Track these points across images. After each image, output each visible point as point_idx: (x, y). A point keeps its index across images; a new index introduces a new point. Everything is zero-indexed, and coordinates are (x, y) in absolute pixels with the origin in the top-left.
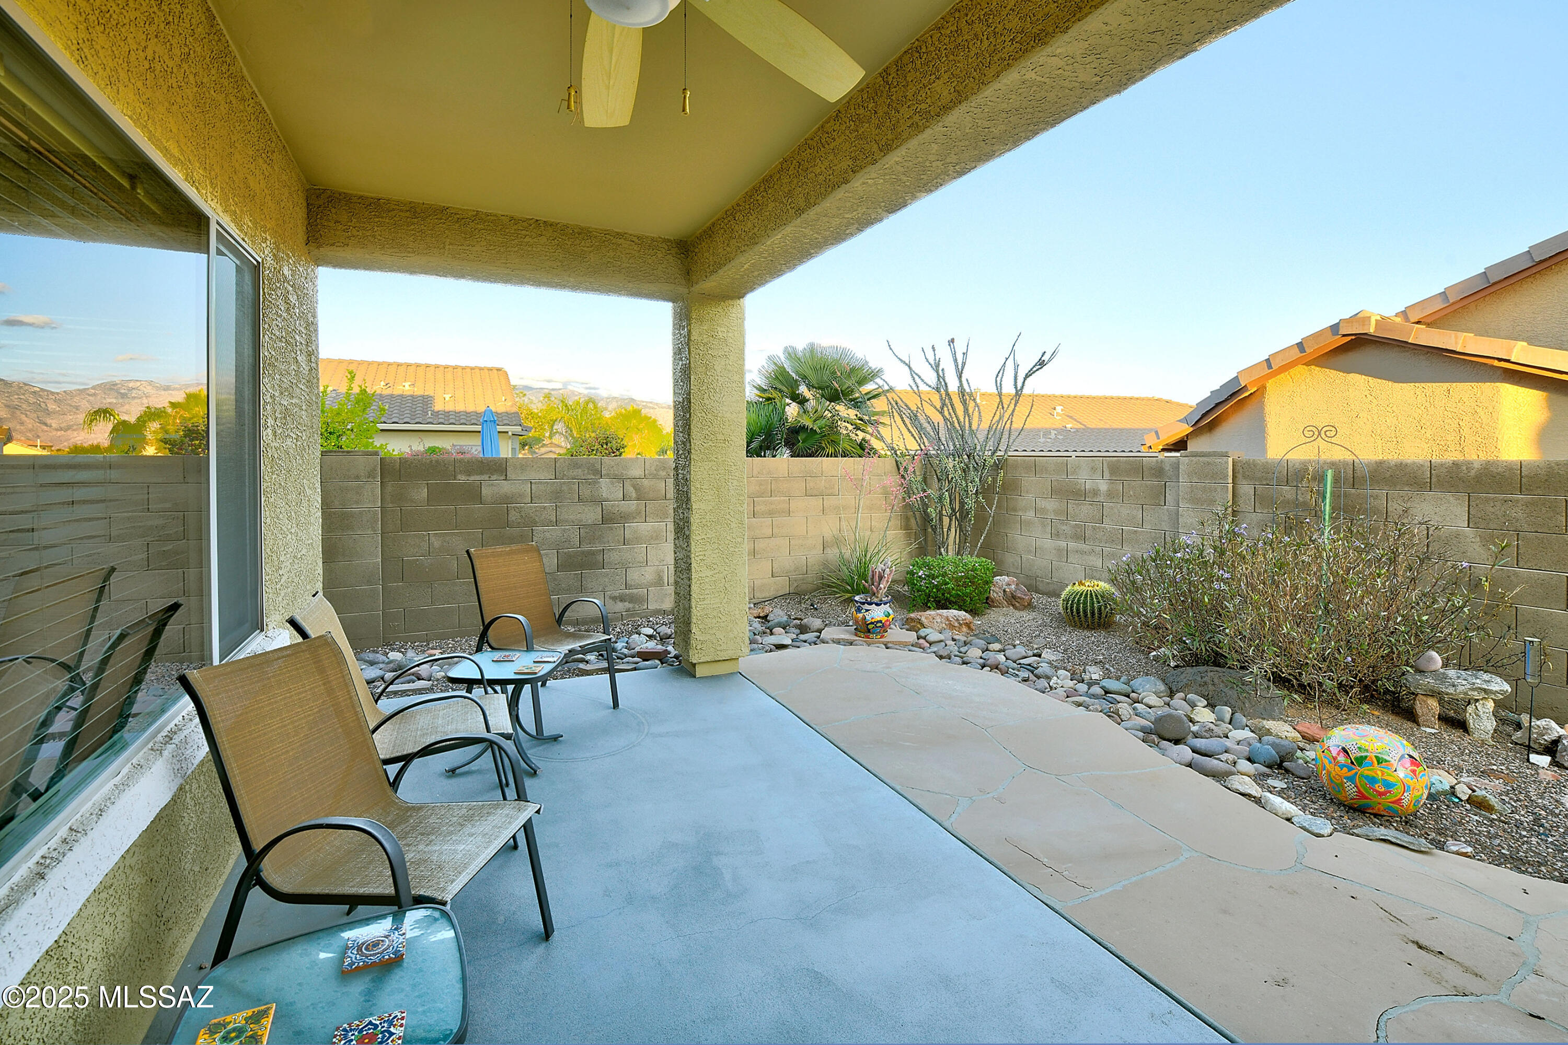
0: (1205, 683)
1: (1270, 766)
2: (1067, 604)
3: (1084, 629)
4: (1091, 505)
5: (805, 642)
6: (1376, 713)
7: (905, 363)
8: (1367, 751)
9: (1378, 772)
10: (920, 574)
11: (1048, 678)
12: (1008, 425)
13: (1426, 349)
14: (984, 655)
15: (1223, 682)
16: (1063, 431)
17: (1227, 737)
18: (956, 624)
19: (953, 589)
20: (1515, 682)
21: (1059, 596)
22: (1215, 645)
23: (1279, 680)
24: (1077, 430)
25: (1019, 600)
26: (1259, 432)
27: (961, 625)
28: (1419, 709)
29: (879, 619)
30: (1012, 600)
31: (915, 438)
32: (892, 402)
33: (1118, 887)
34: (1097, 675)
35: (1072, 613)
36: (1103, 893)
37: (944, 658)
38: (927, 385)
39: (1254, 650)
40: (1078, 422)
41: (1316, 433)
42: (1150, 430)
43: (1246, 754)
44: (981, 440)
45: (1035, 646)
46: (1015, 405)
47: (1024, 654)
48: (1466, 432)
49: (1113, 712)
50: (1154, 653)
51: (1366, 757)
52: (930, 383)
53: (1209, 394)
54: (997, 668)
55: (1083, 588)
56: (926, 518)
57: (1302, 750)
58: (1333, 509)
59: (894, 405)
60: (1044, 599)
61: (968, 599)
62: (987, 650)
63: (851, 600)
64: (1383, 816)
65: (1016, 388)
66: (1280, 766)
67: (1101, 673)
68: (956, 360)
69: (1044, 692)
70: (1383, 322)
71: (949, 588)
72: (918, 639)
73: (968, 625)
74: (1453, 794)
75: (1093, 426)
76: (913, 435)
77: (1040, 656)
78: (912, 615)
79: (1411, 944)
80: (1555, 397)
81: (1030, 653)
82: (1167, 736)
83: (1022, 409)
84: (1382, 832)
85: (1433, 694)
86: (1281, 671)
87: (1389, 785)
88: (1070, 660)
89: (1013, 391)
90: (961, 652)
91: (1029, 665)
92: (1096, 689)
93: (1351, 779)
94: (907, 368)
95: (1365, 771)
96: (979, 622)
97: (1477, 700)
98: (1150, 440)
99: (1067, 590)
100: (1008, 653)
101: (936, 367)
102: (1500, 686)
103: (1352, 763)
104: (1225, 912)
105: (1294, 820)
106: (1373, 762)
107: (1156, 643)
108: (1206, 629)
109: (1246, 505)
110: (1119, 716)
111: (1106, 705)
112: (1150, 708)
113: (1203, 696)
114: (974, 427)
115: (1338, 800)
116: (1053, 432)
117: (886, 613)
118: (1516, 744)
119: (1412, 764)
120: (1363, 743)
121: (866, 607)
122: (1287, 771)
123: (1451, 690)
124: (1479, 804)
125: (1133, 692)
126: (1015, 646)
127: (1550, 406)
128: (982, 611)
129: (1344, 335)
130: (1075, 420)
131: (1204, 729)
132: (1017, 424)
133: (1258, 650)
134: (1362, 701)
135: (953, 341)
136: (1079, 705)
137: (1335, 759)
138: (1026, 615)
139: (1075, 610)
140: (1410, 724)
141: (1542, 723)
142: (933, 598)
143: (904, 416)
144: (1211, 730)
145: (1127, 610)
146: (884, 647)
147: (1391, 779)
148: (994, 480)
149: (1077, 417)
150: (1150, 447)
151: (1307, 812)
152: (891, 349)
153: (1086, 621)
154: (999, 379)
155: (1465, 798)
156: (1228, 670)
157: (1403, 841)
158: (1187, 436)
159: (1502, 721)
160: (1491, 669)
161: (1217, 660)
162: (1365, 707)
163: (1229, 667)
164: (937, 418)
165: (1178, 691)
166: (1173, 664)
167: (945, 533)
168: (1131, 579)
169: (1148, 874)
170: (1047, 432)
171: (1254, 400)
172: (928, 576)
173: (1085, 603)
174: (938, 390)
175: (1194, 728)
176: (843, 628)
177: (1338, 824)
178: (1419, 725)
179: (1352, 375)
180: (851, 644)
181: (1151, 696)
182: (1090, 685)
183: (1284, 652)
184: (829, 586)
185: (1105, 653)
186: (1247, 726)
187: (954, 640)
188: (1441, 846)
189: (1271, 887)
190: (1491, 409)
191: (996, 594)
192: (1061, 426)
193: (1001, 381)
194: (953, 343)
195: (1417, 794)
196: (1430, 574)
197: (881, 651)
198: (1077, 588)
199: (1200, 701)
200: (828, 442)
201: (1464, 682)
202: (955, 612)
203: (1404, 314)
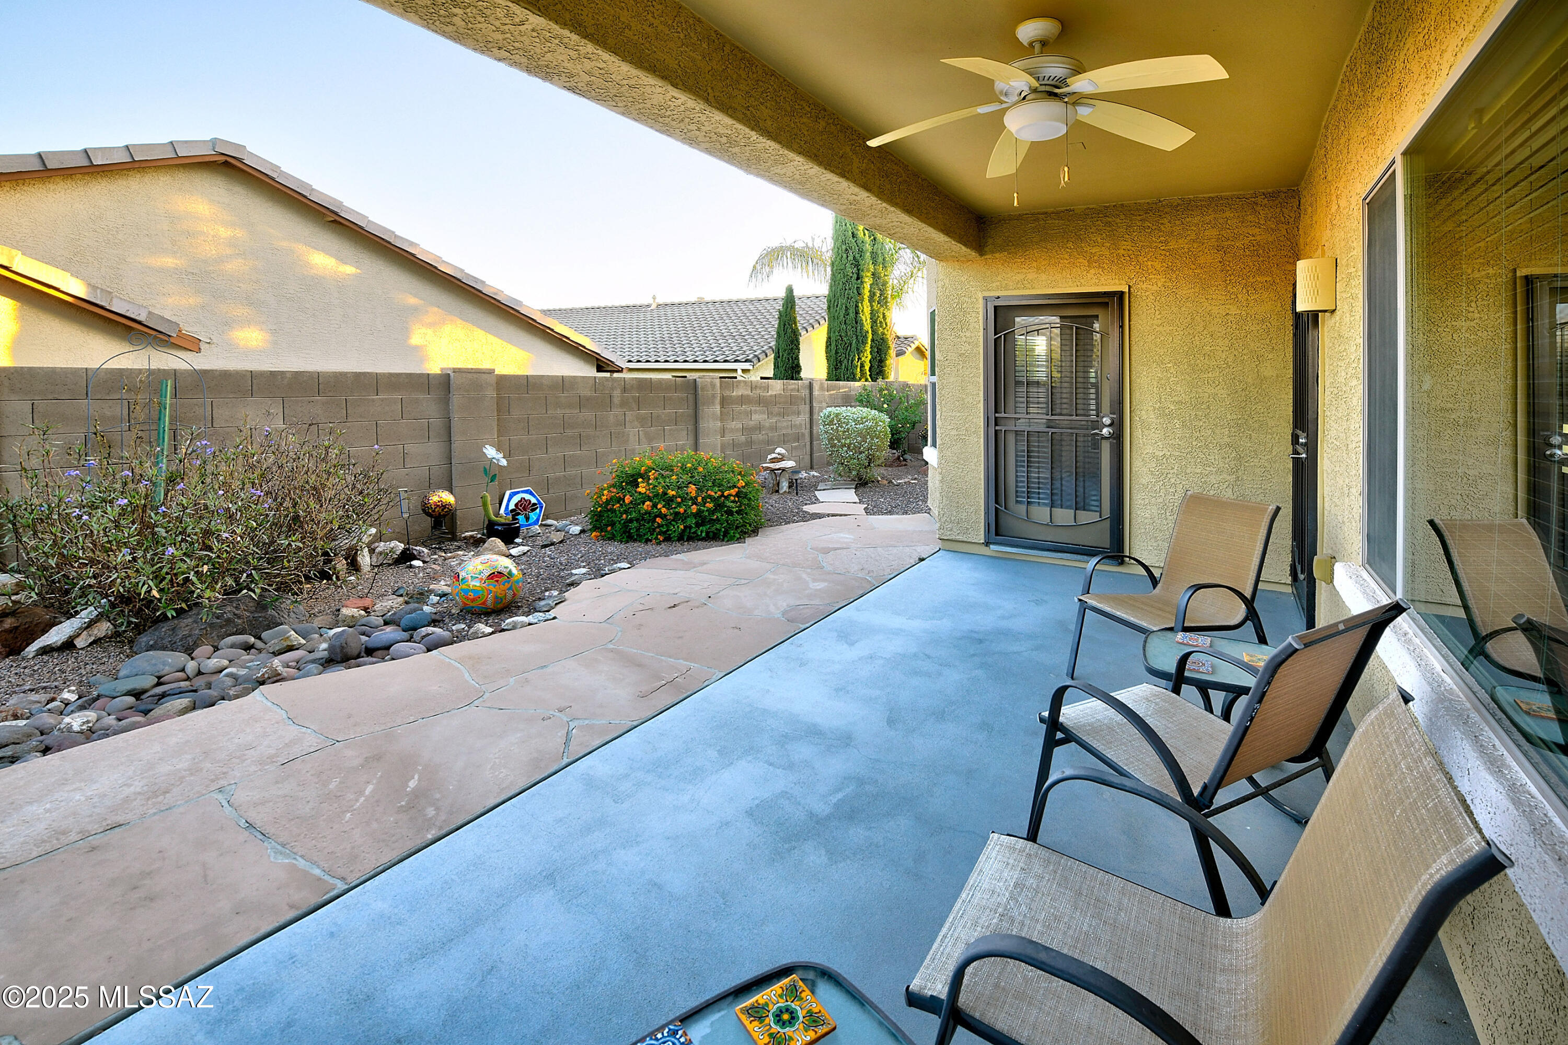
8: (507, 567)
93: (510, 588)
95: (515, 579)
97: (359, 547)
103: (508, 578)
137: (497, 581)
141: (392, 545)
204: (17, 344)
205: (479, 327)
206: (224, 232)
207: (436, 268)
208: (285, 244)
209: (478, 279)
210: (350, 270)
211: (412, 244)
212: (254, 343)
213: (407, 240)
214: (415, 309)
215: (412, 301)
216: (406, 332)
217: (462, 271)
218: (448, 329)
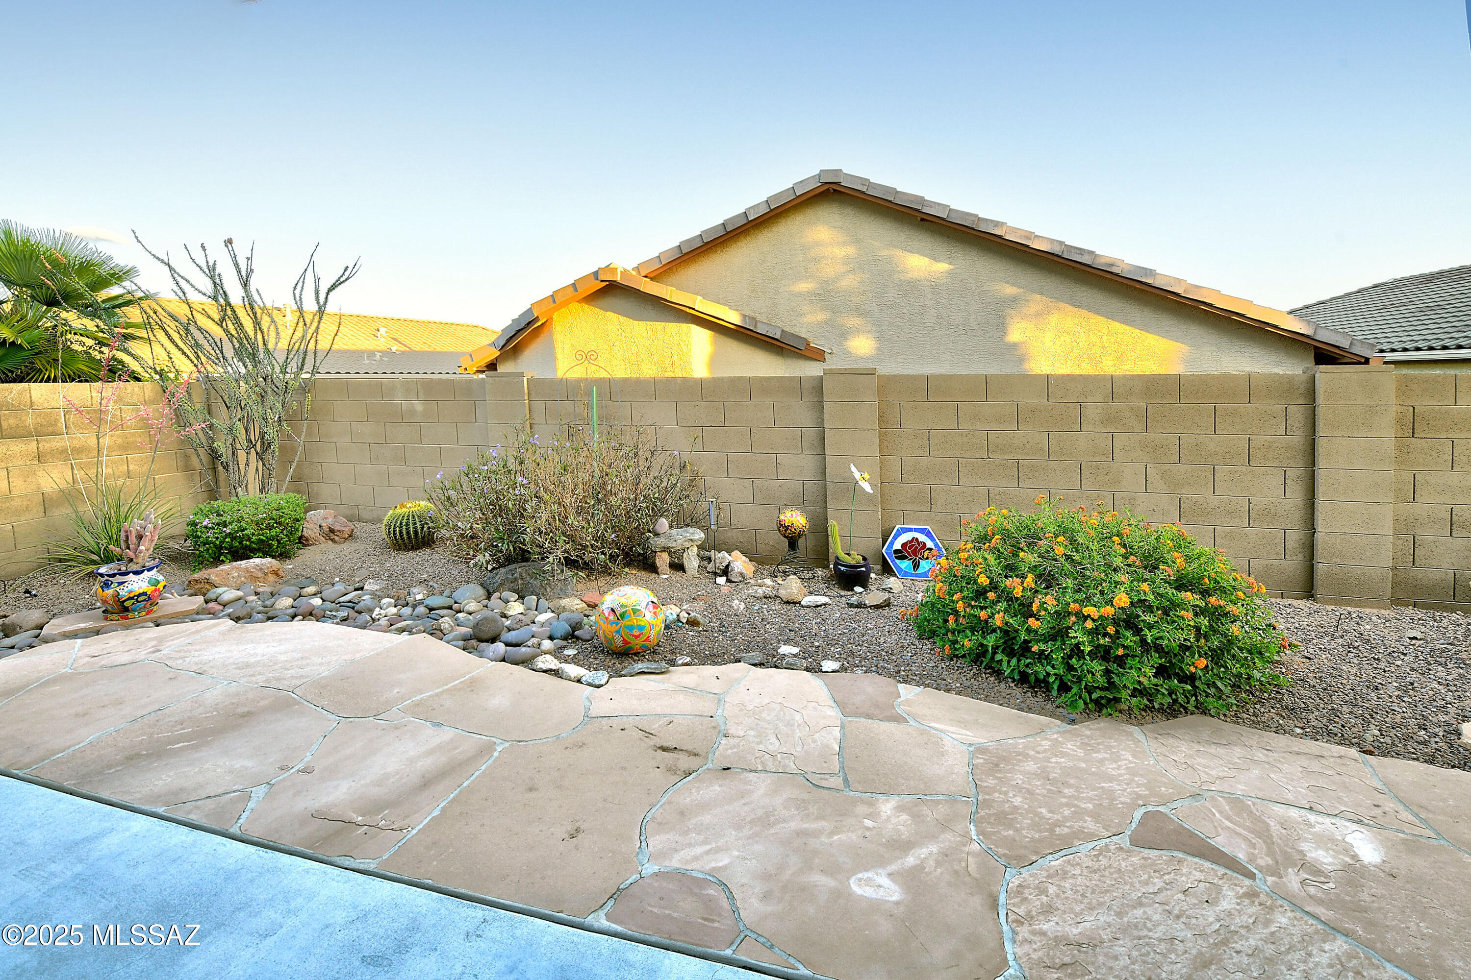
0: (516, 579)
1: (565, 638)
2: (389, 529)
3: (408, 550)
4: (409, 426)
5: (12, 647)
6: (634, 572)
7: (162, 261)
8: (626, 606)
9: (633, 620)
10: (205, 523)
11: (371, 611)
12: (311, 346)
13: (652, 297)
14: (296, 604)
15: (529, 574)
16: (388, 353)
17: (534, 622)
18: (260, 575)
19: (253, 534)
20: (706, 529)
21: (381, 521)
22: (521, 543)
23: (570, 563)
24: (403, 353)
25: (338, 533)
26: (551, 357)
27: (266, 574)
28: (658, 562)
29: (141, 591)
30: (331, 534)
31: (188, 356)
32: (148, 310)
33: (436, 813)
34: (421, 594)
35: (395, 537)
36: (421, 826)
37: (242, 619)
38: (200, 292)
39: (549, 543)
40: (403, 344)
41: (584, 357)
42: (464, 354)
43: (548, 634)
44: (281, 362)
45: (357, 579)
46: (319, 322)
47: (344, 591)
48: (675, 358)
49: (435, 629)
50: (472, 562)
51: (626, 611)
52: (204, 290)
53: (511, 322)
54: (311, 614)
55: (405, 510)
56: (214, 455)
57: (588, 616)
58: (599, 418)
59: (152, 314)
60: (368, 527)
61: (275, 543)
62: (300, 596)
63: (93, 575)
64: (639, 653)
65: (318, 303)
66: (573, 636)
67: (425, 592)
68: (237, 265)
69: (364, 628)
70: (625, 272)
71: (247, 535)
72: (206, 602)
73: (276, 573)
74: (679, 620)
75: (418, 349)
76: (184, 353)
77: (362, 589)
78: (197, 576)
79: (658, 750)
80: (717, 335)
81: (352, 588)
82: (485, 637)
83: (328, 327)
84: (640, 666)
85: (666, 549)
86: (570, 555)
87: (641, 628)
88: (395, 585)
89: (316, 308)
90: (266, 607)
91: (350, 602)
92: (421, 609)
93: (618, 632)
94: (167, 268)
95: (626, 622)
96: (291, 567)
97: (688, 548)
98: (466, 362)
99: (389, 514)
100: (324, 594)
101: (212, 272)
102: (699, 535)
103: (618, 619)
104: (531, 789)
105: (583, 679)
106: (630, 614)
107: (471, 553)
108: (512, 531)
109: (539, 418)
110: (441, 631)
111: (429, 623)
112: (470, 614)
113: (514, 591)
114: (271, 346)
115: (612, 650)
116: (378, 354)
117: (153, 581)
118: (710, 573)
119: (654, 607)
120: (623, 601)
121: (119, 578)
122: (578, 638)
123: (674, 545)
124: (693, 623)
125: (456, 603)
126: (333, 585)
127: (715, 343)
128: (294, 554)
129: (602, 281)
130: (400, 343)
131: (515, 622)
132: (324, 344)
133: (552, 541)
134: (625, 566)
135: (229, 241)
136: (402, 630)
137: (607, 618)
138: (347, 548)
139: (398, 534)
140: (654, 575)
141: (720, 555)
142: (226, 548)
143: (168, 329)
144: (520, 621)
145: (444, 526)
146: (151, 624)
147: (642, 623)
148: (301, 405)
149: (402, 339)
150: (466, 369)
151: (592, 669)
152: (139, 241)
153: (411, 542)
154: (297, 292)
155: (685, 621)
156: (533, 563)
157: (652, 669)
158: (496, 358)
159: (702, 558)
160: (694, 524)
161: (523, 556)
162: (627, 570)
163: (533, 561)
164: (217, 331)
165: (494, 592)
166: (490, 567)
167: (242, 471)
168: (446, 494)
169: (465, 785)
170: (371, 354)
171: (545, 329)
172: (218, 524)
173: (407, 525)
174: (215, 299)
175: (508, 623)
176: (85, 613)
177: (612, 671)
178: (658, 574)
179: (609, 313)
180: (98, 633)
181: (471, 602)
182: (414, 607)
183: (571, 539)
184: (60, 560)
185: (429, 570)
186: (549, 608)
187: (257, 594)
188: (673, 663)
189: (567, 748)
190: (687, 343)
191: (310, 530)
192: (385, 348)
193: (301, 295)
194: (231, 243)
195: (658, 629)
196: (659, 461)
197: (151, 633)
198: (399, 511)
199: (512, 596)
200: (48, 362)
201: (681, 537)
202: (257, 561)
203: (637, 269)
204: (713, 362)
205: (1097, 313)
206: (840, 252)
207: (1027, 246)
208: (884, 253)
209: (1084, 250)
210: (943, 267)
211: (997, 224)
212: (863, 351)
213: (992, 221)
214: (1013, 302)
215: (1010, 290)
216: (1002, 327)
217: (1061, 243)
218: (1054, 319)
